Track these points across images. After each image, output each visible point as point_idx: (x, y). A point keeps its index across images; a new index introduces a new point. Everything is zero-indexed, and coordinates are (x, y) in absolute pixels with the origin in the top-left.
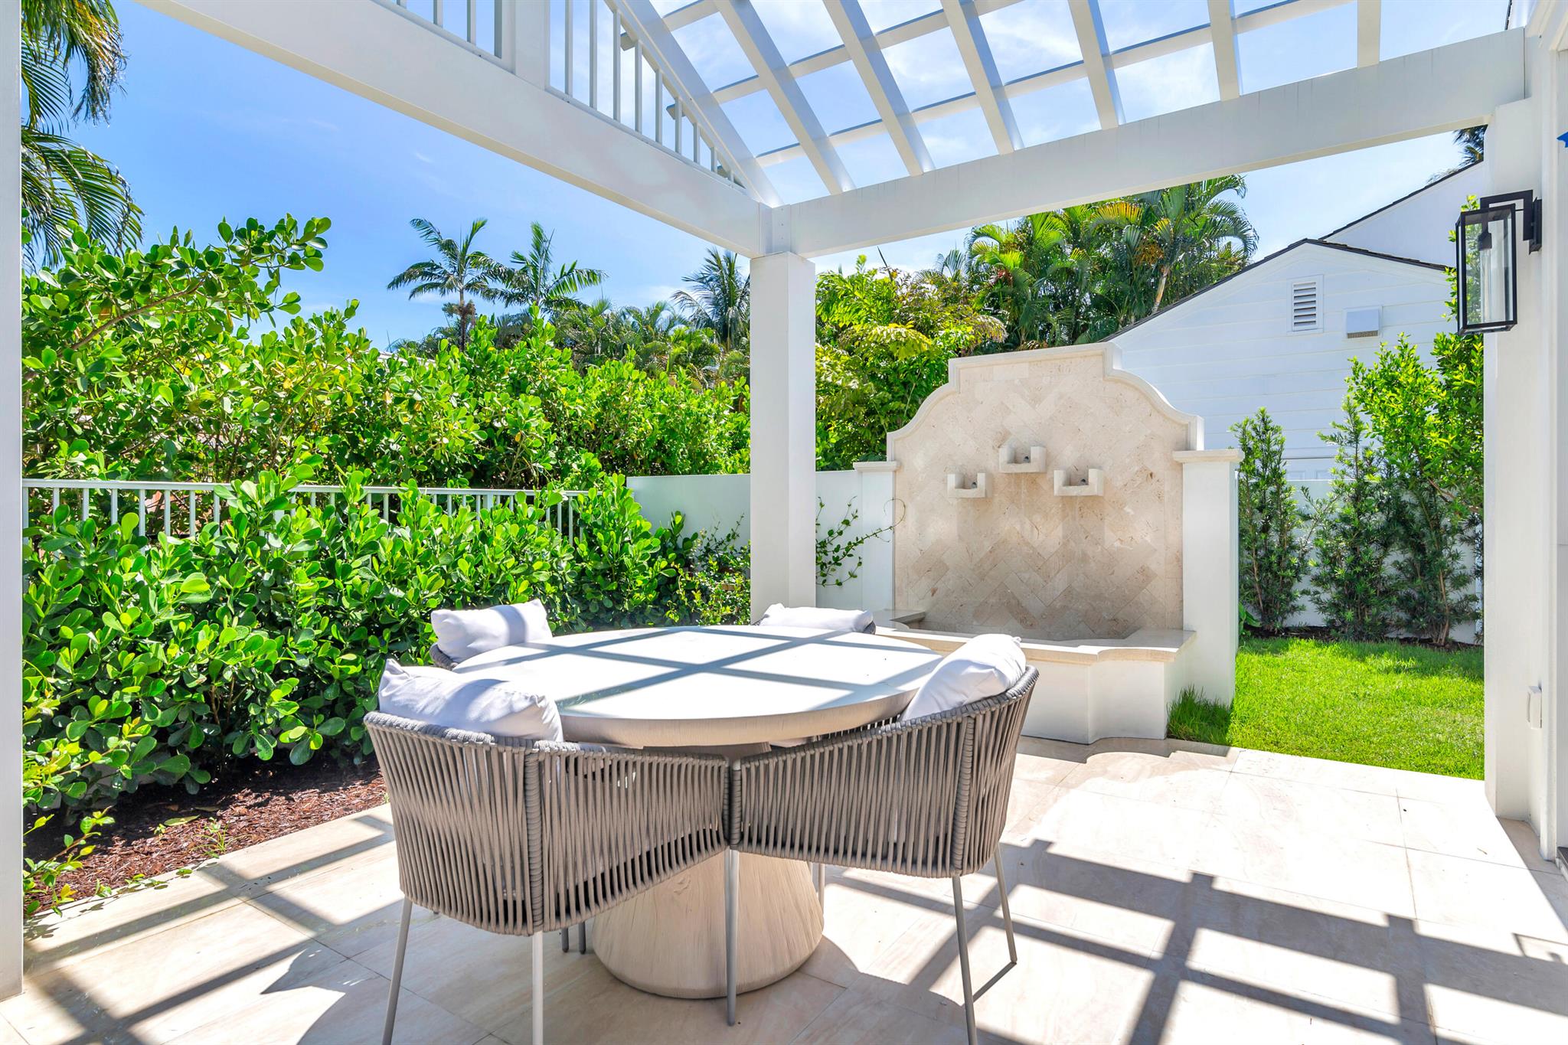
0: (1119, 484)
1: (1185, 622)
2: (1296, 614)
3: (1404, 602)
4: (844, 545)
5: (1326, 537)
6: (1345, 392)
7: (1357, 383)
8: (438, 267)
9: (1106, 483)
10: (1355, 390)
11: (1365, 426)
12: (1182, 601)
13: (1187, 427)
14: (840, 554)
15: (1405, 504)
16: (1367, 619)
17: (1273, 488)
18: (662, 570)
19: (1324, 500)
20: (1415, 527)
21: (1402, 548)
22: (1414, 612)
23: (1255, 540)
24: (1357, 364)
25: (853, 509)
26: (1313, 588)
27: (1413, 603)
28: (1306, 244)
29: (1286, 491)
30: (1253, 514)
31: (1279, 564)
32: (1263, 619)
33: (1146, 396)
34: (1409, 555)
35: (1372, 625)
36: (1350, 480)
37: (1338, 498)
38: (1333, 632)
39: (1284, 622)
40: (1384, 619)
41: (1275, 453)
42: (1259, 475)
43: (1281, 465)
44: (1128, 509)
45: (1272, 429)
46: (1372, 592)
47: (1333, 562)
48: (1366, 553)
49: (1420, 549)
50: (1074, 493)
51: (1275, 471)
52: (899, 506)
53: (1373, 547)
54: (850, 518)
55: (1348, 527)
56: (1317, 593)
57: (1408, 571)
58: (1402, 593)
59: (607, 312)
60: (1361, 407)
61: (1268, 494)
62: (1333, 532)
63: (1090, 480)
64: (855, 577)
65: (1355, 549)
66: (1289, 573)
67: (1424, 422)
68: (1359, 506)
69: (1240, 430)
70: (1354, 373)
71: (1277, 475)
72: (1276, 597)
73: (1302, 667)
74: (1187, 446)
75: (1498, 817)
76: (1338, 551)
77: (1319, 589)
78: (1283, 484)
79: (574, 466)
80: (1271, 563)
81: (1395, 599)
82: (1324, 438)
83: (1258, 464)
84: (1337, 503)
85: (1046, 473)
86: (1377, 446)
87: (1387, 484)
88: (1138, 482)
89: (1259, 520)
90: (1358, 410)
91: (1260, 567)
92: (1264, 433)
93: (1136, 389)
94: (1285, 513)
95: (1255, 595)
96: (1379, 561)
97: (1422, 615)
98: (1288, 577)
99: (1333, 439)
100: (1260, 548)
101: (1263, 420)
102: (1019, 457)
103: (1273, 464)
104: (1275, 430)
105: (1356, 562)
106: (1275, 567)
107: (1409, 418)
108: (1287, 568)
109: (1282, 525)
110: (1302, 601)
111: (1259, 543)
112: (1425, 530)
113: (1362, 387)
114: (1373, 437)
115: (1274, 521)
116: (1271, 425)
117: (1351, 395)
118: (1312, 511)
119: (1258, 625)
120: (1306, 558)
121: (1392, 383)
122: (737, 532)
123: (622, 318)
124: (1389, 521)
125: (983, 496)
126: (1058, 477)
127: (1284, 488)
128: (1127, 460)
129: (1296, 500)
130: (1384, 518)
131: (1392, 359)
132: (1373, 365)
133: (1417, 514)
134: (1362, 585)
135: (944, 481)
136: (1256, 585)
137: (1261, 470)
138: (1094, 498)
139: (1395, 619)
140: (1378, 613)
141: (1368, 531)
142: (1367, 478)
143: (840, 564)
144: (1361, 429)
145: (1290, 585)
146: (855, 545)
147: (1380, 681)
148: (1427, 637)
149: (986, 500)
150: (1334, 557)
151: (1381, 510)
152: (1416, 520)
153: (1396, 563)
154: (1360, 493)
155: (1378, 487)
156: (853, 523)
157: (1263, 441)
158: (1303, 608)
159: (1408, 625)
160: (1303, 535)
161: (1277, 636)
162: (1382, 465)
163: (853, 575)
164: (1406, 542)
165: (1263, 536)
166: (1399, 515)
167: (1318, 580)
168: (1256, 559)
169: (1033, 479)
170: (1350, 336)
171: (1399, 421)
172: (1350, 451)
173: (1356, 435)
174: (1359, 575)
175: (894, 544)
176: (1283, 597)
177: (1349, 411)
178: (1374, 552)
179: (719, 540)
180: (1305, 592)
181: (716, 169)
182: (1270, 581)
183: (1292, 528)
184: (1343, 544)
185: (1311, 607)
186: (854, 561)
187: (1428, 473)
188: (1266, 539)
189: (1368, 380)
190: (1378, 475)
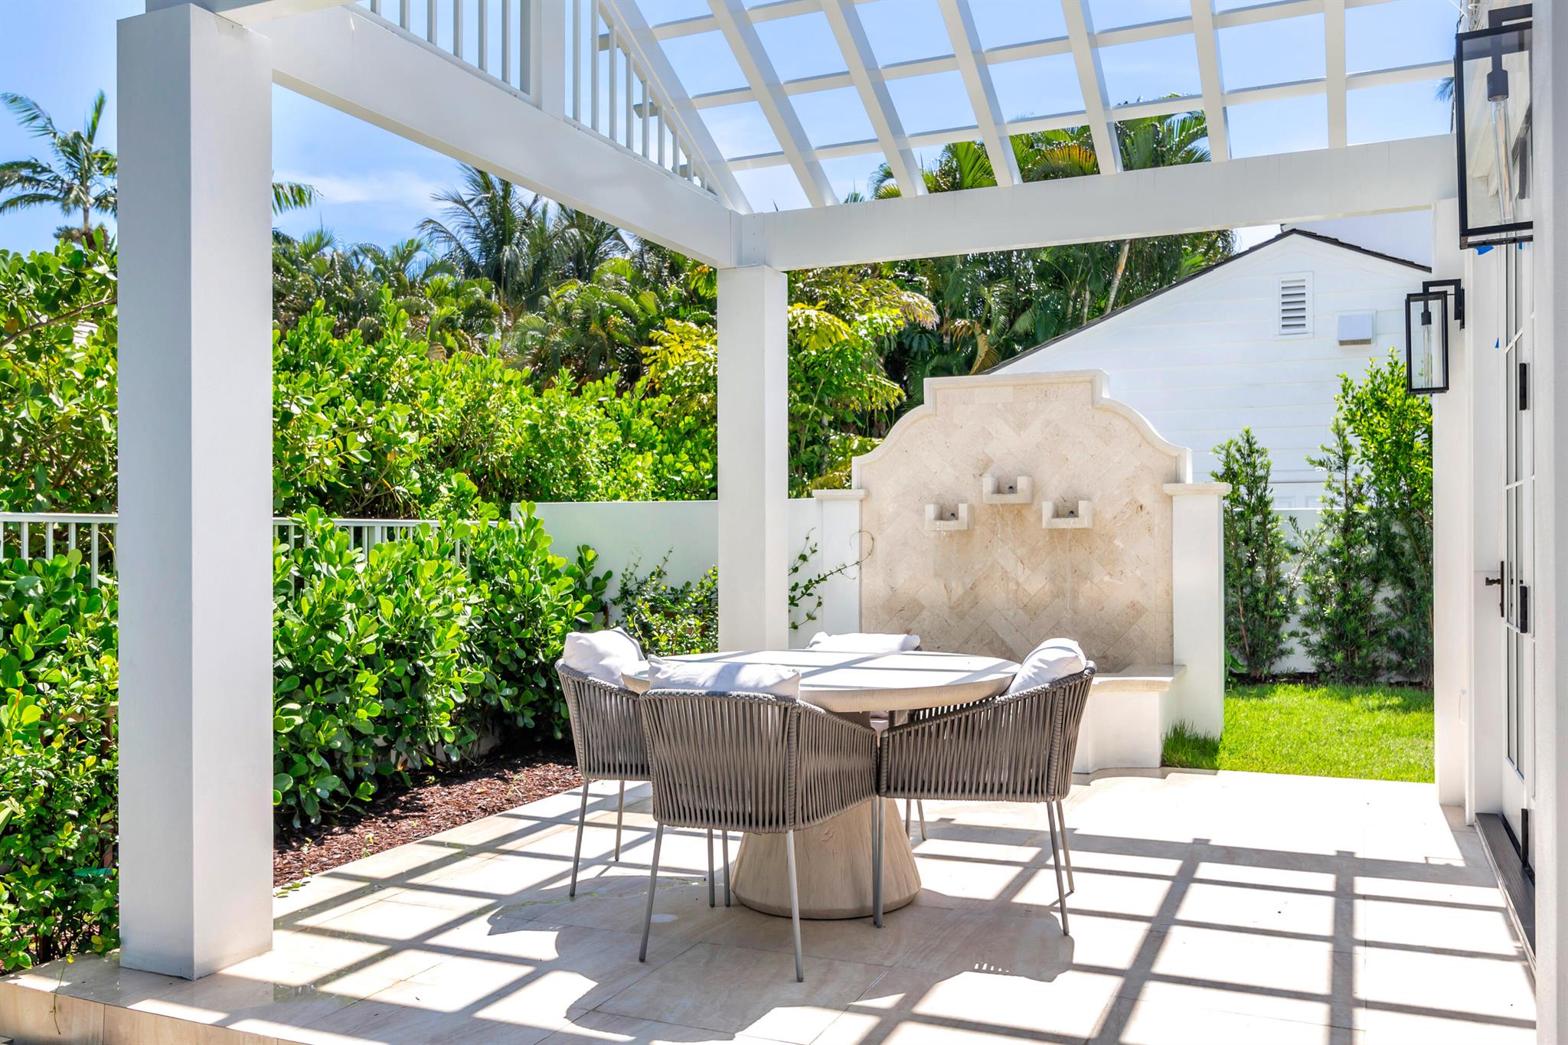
0: (1109, 516)
1: (1176, 657)
2: (1284, 658)
3: (1394, 643)
4: (803, 583)
5: (1315, 571)
6: (1333, 411)
7: (1347, 402)
8: (44, 170)
9: (1095, 515)
10: (1345, 409)
11: (1353, 451)
12: (1172, 636)
13: (1176, 459)
14: (798, 593)
15: (1395, 535)
16: (1357, 662)
17: (1258, 518)
18: (577, 614)
19: (1313, 532)
20: (1404, 560)
21: (1393, 583)
22: (1404, 653)
23: (1240, 576)
24: (1346, 380)
25: (811, 543)
26: (1302, 629)
27: (1402, 644)
28: (1295, 236)
29: (1273, 521)
30: (1237, 546)
31: (1266, 602)
32: (1249, 666)
33: (1136, 426)
34: (1399, 591)
35: (1363, 668)
36: (1339, 509)
37: (1327, 529)
38: (1322, 677)
39: (1272, 668)
40: (1374, 662)
41: (1261, 478)
42: (1244, 503)
43: (1267, 492)
44: (1117, 542)
45: (1257, 451)
46: (1362, 631)
47: (1323, 600)
48: (1356, 589)
49: (1409, 584)
50: (1064, 526)
51: (1261, 499)
52: (866, 538)
53: (1363, 583)
54: (808, 553)
55: (1336, 560)
56: (1306, 634)
57: (1398, 609)
58: (1392, 633)
59: (328, 251)
60: (1350, 429)
61: (1254, 525)
62: (1322, 567)
63: (1081, 512)
64: (814, 619)
65: (1344, 585)
66: (1277, 612)
67: (1411, 447)
68: (1348, 538)
69: (1224, 452)
70: (1344, 390)
71: (1263, 503)
72: (1263, 640)
73: (1289, 710)
74: (1176, 479)
75: (1442, 805)
76: (1328, 588)
77: (1309, 630)
78: (1270, 513)
79: (443, 489)
80: (1257, 601)
81: (1385, 639)
82: (1312, 462)
83: (1243, 490)
84: (1326, 535)
85: (1031, 504)
86: (1367, 472)
87: (1375, 513)
88: (1128, 515)
89: (1245, 554)
90: (1346, 432)
91: (1245, 606)
92: (1249, 456)
93: (1126, 419)
94: (1272, 545)
95: (1241, 638)
96: (1369, 599)
97: (1412, 656)
98: (1276, 617)
99: (1321, 464)
100: (1246, 585)
101: (1248, 440)
102: (1006, 487)
103: (1259, 491)
104: (1261, 453)
105: (1344, 599)
106: (1262, 607)
107: (1397, 444)
108: (1275, 607)
109: (1269, 559)
110: (1292, 643)
111: (1244, 580)
112: (1415, 564)
113: (1352, 406)
114: (1362, 463)
115: (1260, 554)
116: (1256, 447)
117: (1341, 415)
118: (1301, 543)
119: (1244, 670)
120: (1294, 596)
121: (1380, 404)
122: (664, 570)
123: (354, 258)
124: (1379, 553)
125: (966, 528)
126: (1047, 508)
127: (1270, 518)
128: (1117, 492)
129: (1284, 532)
130: (1374, 550)
131: (1382, 377)
132: (1362, 383)
133: (1407, 546)
134: (1352, 624)
135: (921, 512)
136: (1242, 627)
137: (1246, 497)
138: (1084, 530)
139: (1385, 661)
140: (1367, 655)
141: (1357, 565)
142: (1356, 507)
143: (797, 605)
144: (1349, 455)
145: (1278, 626)
146: (817, 582)
147: (1365, 720)
148: (1418, 680)
149: (967, 533)
150: (1324, 594)
151: (1371, 542)
152: (1406, 554)
153: (1386, 600)
154: (1350, 523)
155: (1368, 518)
156: (812, 558)
157: (1248, 464)
158: (1291, 652)
159: (1399, 666)
160: (1291, 571)
161: (1264, 682)
162: (1372, 494)
163: (810, 617)
164: (1396, 577)
165: (1249, 571)
166: (1389, 547)
167: (1307, 621)
168: (1242, 598)
169: (1018, 511)
170: (1342, 343)
171: (1387, 447)
172: (1339, 476)
173: (1345, 459)
174: (1348, 613)
175: (861, 580)
176: (1270, 639)
177: (1338, 434)
178: (1364, 586)
179: (641, 578)
180: (1293, 634)
181: (678, 171)
182: (1257, 623)
183: (1279, 562)
184: (1332, 580)
185: (1300, 650)
186: (814, 600)
187: (1416, 503)
188: (1251, 575)
189: (1358, 399)
190: (1368, 504)
